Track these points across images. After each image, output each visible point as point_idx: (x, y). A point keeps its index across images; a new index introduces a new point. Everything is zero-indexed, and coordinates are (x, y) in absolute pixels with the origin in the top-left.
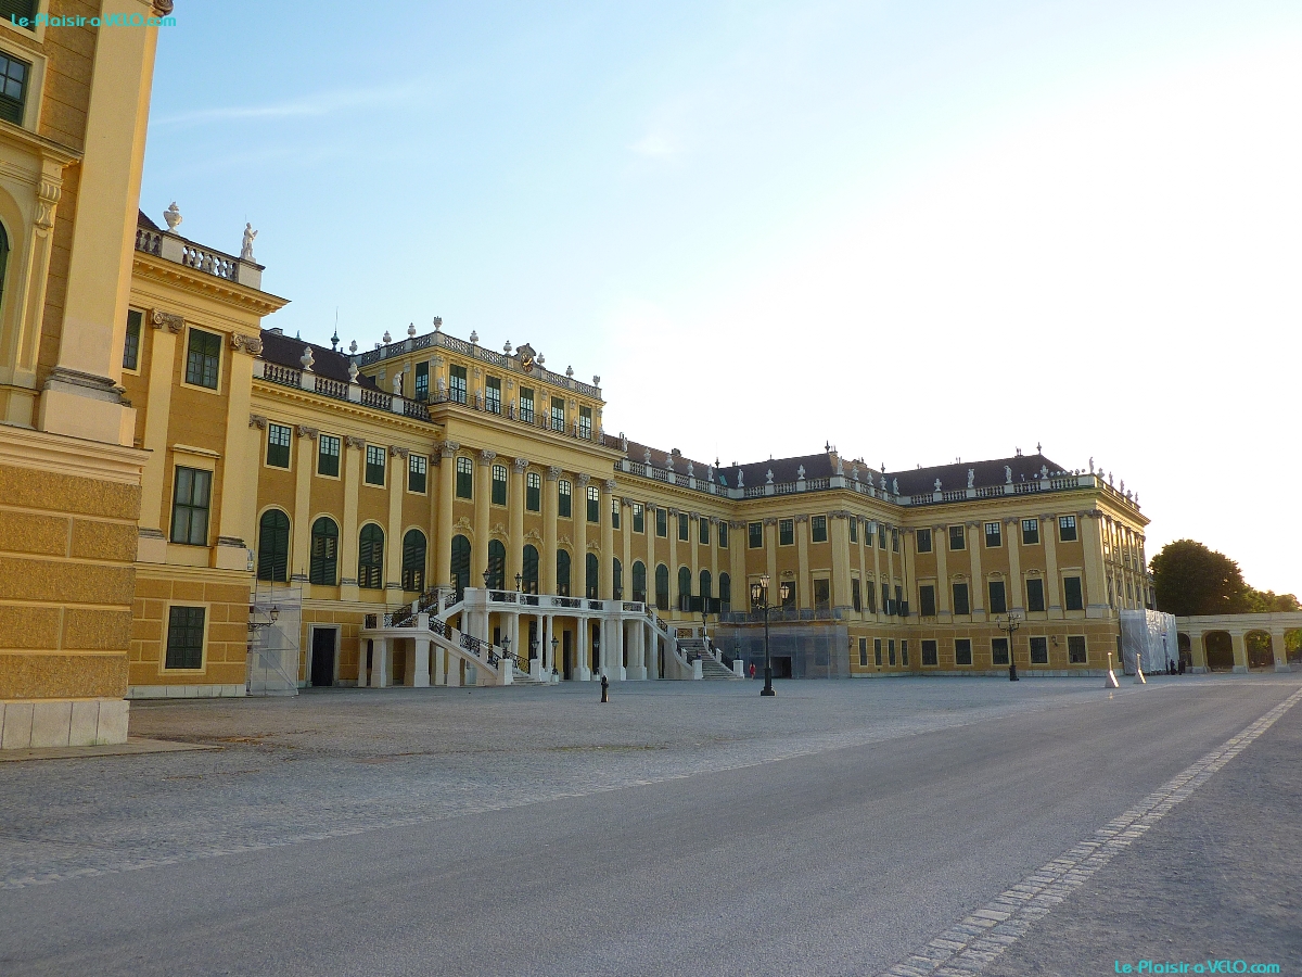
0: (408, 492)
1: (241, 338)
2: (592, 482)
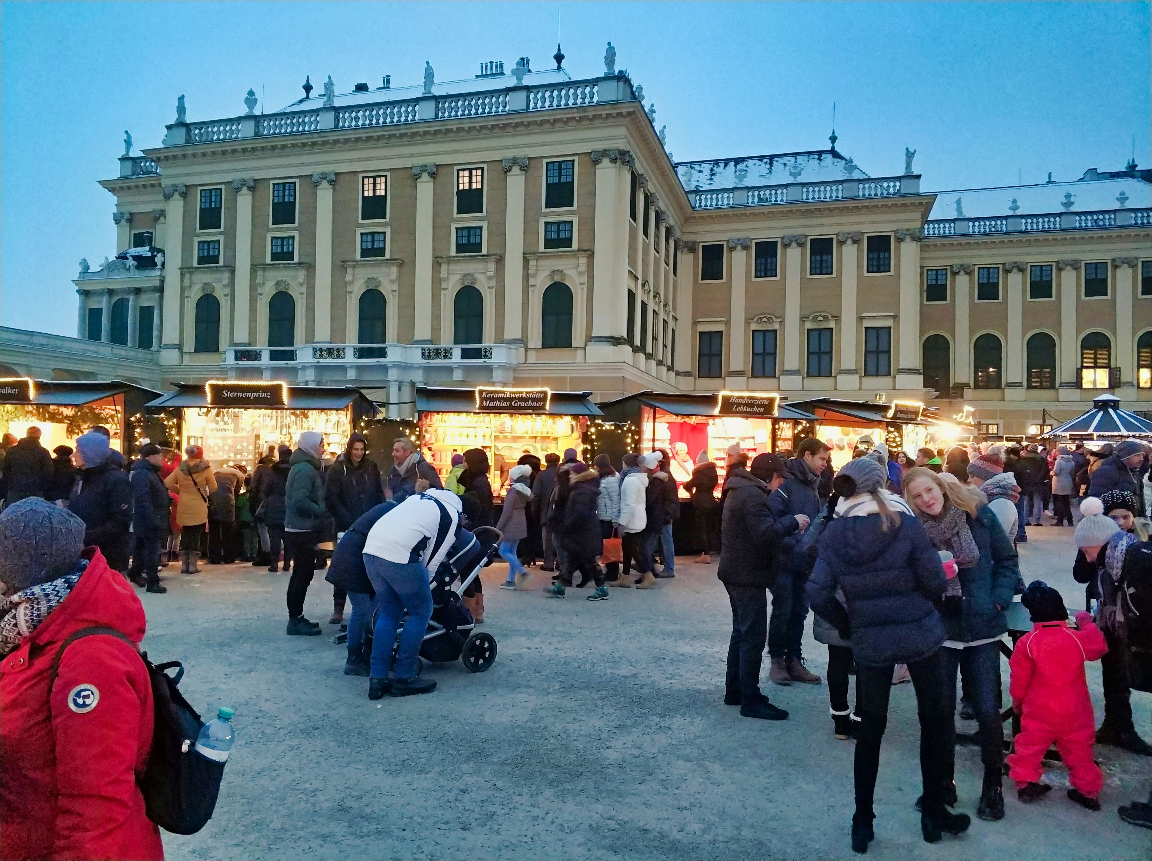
1: (905, 232)
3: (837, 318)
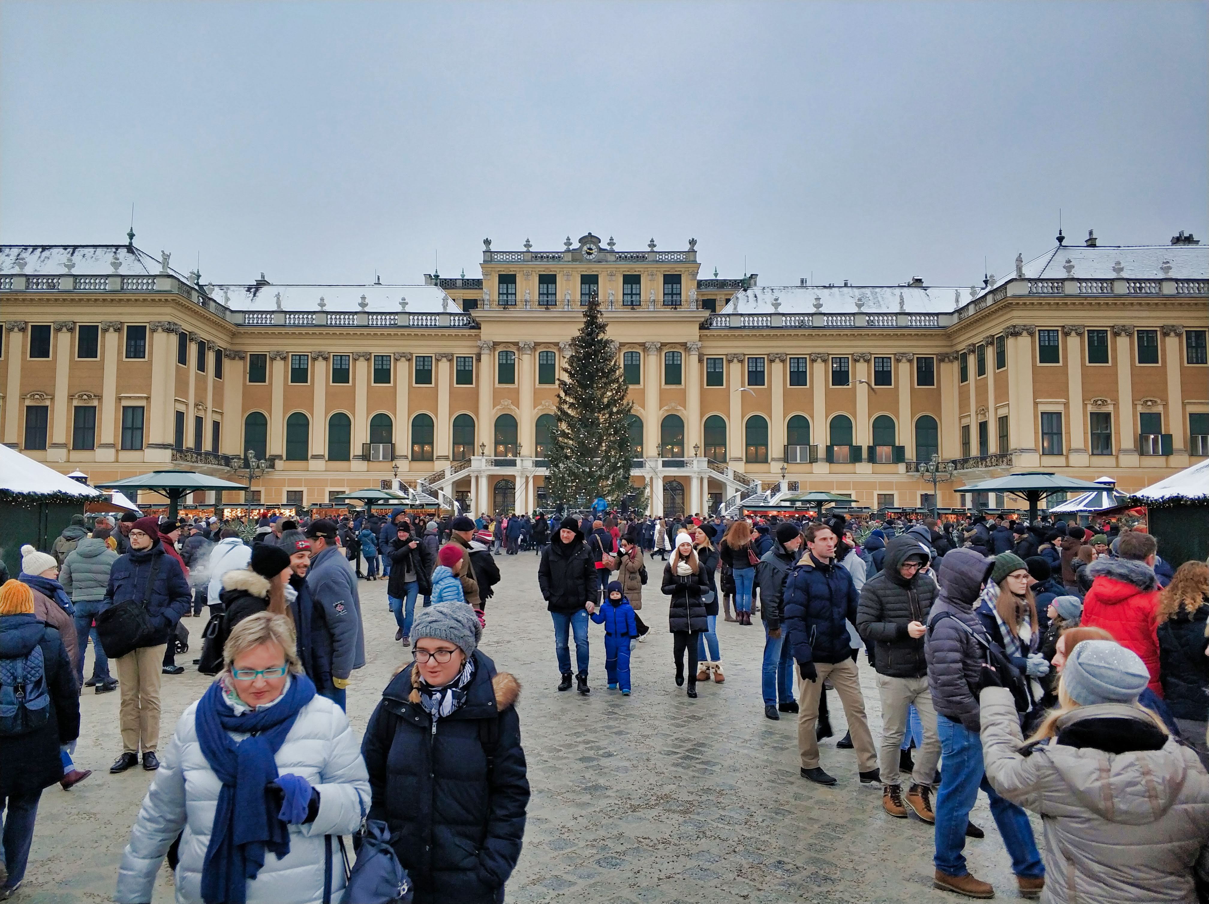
0: (455, 385)
2: (671, 347)
3: (100, 398)
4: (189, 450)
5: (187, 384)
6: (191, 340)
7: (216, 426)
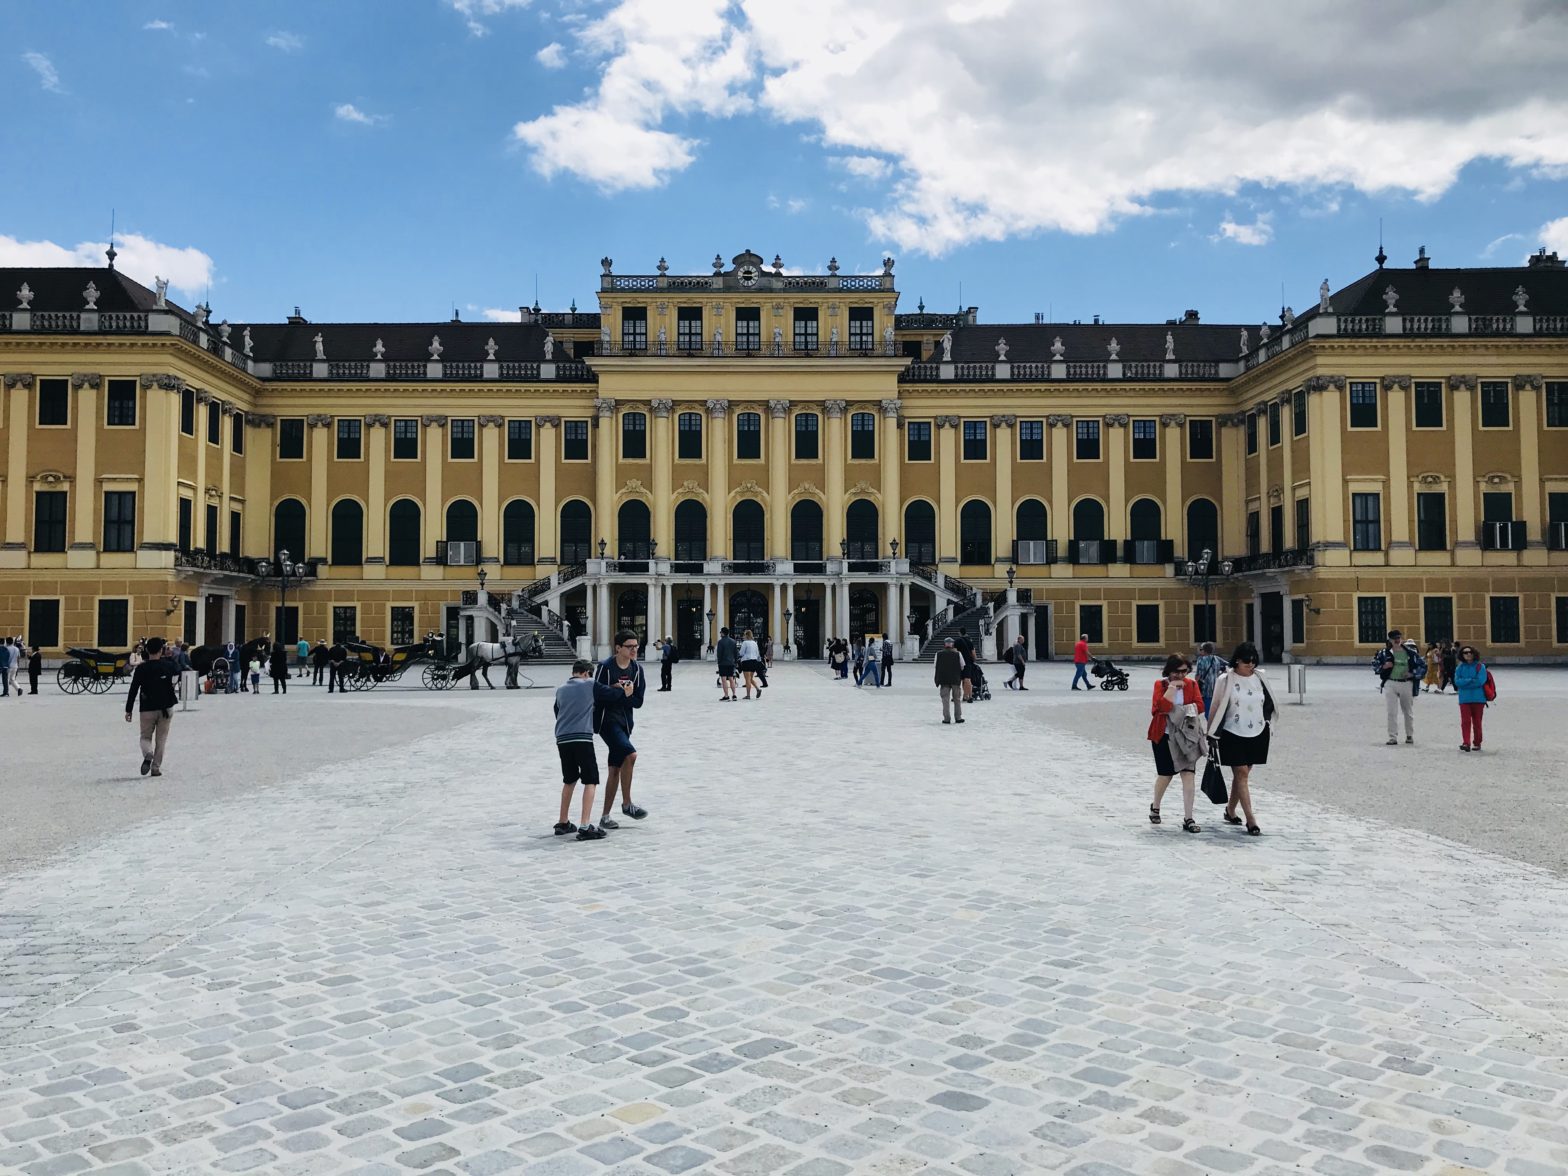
0: (564, 461)
1: (151, 378)
2: (861, 408)
3: (71, 479)
4: (198, 551)
5: (194, 460)
6: (200, 400)
7: (236, 518)
